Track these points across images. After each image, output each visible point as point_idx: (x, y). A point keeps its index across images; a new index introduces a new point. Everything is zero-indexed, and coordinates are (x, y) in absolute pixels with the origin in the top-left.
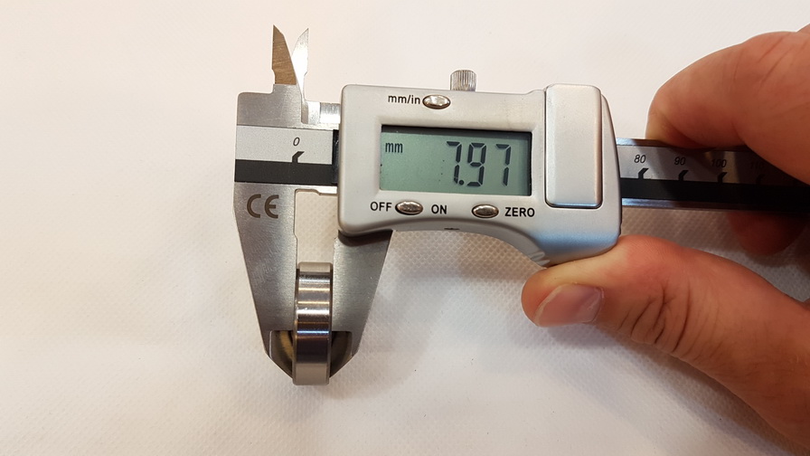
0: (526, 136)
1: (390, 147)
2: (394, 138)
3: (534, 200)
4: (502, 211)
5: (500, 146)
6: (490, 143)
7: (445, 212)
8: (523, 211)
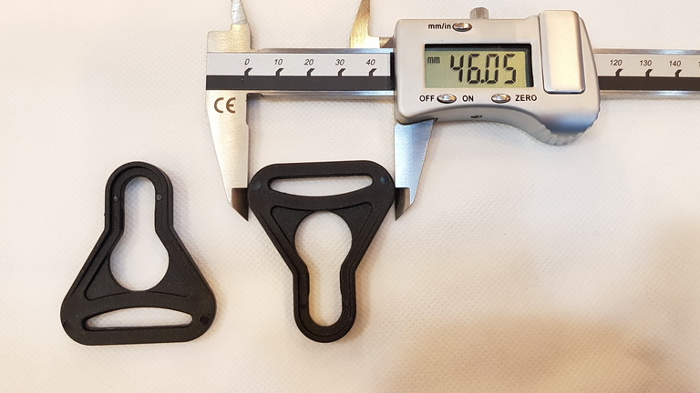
0: (527, 47)
1: (430, 60)
2: (434, 54)
3: (537, 89)
4: (513, 98)
6: (501, 54)
7: (472, 100)
8: (528, 97)
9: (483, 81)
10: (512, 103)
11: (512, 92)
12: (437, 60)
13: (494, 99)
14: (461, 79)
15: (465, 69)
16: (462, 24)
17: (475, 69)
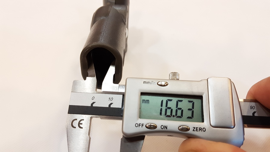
1: (144, 101)
2: (146, 97)
3: (205, 124)
4: (192, 129)
5: (189, 101)
6: (185, 100)
7: (167, 129)
8: (200, 129)
9: (174, 116)
10: (191, 132)
12: (147, 102)
14: (161, 114)
15: (164, 108)
17: (170, 108)
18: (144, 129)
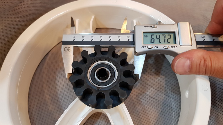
0: (174, 33)
1: (145, 36)
2: (146, 34)
3: (177, 45)
4: (170, 47)
5: (168, 35)
6: (166, 35)
8: (175, 47)
9: (161, 42)
10: (170, 49)
11: (170, 46)
12: (147, 36)
13: (165, 47)
14: (154, 42)
15: (155, 39)
16: (155, 26)
17: (158, 39)
18: (146, 49)
